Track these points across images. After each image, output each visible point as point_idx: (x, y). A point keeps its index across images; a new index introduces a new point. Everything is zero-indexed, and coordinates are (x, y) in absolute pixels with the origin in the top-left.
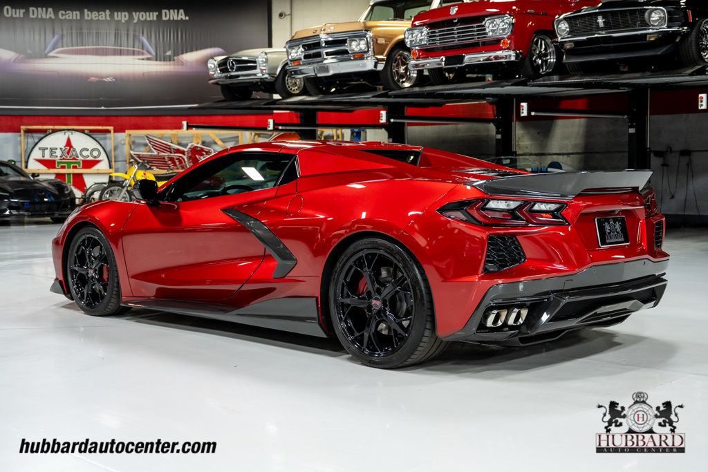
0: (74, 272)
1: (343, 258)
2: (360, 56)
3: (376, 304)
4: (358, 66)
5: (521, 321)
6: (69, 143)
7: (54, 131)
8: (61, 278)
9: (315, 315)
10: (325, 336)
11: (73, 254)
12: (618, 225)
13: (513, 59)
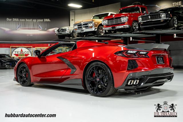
0: (19, 75)
1: (89, 68)
2: (91, 27)
3: (98, 79)
4: (91, 30)
5: (137, 83)
6: (22, 50)
7: (18, 47)
8: (16, 77)
9: (81, 83)
10: (84, 89)
11: (19, 71)
12: (161, 59)
13: (128, 27)
